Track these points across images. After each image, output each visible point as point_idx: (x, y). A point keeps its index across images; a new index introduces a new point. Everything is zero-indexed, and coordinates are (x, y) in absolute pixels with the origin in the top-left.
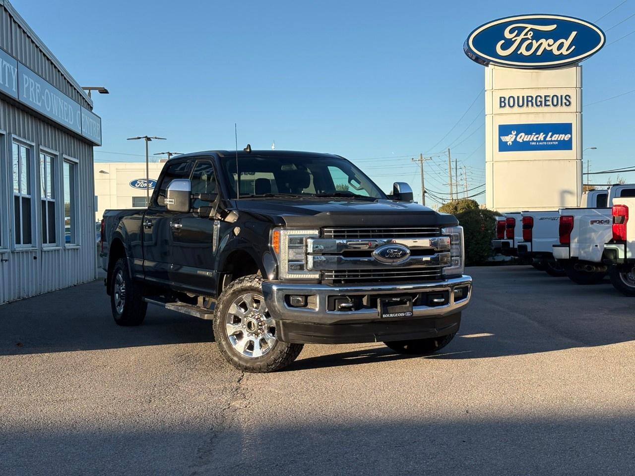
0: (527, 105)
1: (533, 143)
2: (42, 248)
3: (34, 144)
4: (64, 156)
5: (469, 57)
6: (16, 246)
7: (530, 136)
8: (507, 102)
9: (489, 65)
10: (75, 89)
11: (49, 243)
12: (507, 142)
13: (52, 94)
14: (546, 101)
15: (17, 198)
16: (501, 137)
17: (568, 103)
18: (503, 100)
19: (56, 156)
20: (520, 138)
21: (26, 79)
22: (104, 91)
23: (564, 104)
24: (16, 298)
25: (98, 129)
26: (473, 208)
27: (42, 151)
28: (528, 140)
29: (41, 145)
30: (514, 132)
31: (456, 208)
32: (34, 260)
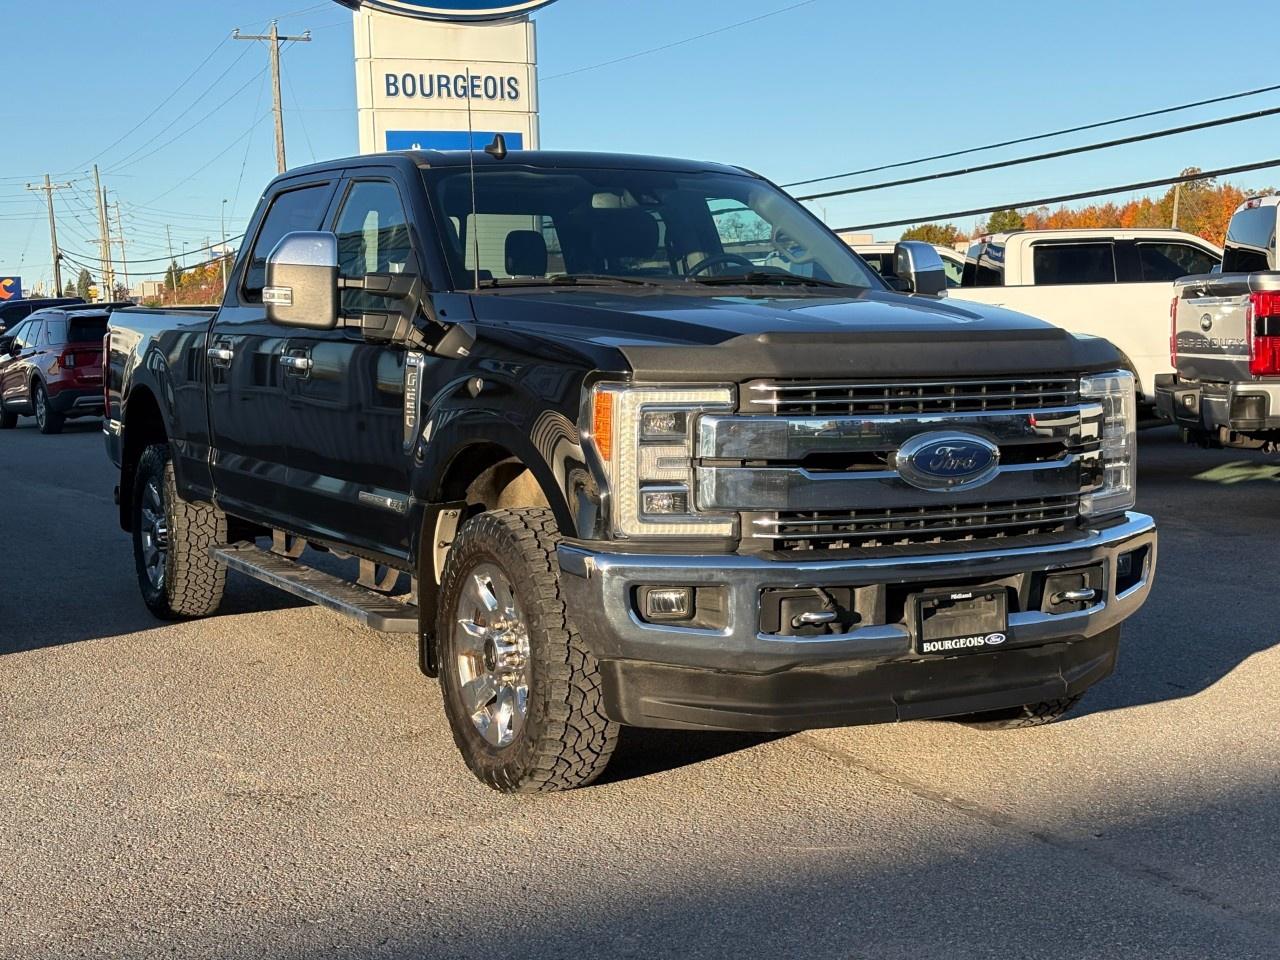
0: (440, 94)
8: (400, 84)
14: (473, 86)
17: (513, 94)
18: (392, 80)
23: (506, 95)
30: (416, 147)
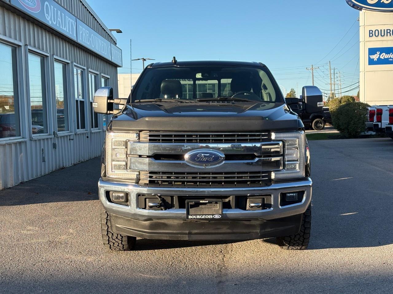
0: (387, 35)
1: (391, 60)
2: (91, 131)
3: (85, 68)
4: (102, 74)
5: (349, 4)
6: (77, 130)
7: (388, 55)
8: (374, 33)
9: (362, 10)
10: (107, 32)
11: (95, 127)
12: (374, 59)
13: (95, 37)
15: (77, 101)
16: (370, 56)
18: (371, 32)
19: (97, 74)
20: (382, 56)
21: (81, 28)
22: (119, 32)
24: (78, 162)
25: (121, 57)
26: (351, 101)
27: (90, 72)
28: (387, 57)
29: (89, 68)
30: (378, 52)
31: (340, 102)
32: (87, 138)
